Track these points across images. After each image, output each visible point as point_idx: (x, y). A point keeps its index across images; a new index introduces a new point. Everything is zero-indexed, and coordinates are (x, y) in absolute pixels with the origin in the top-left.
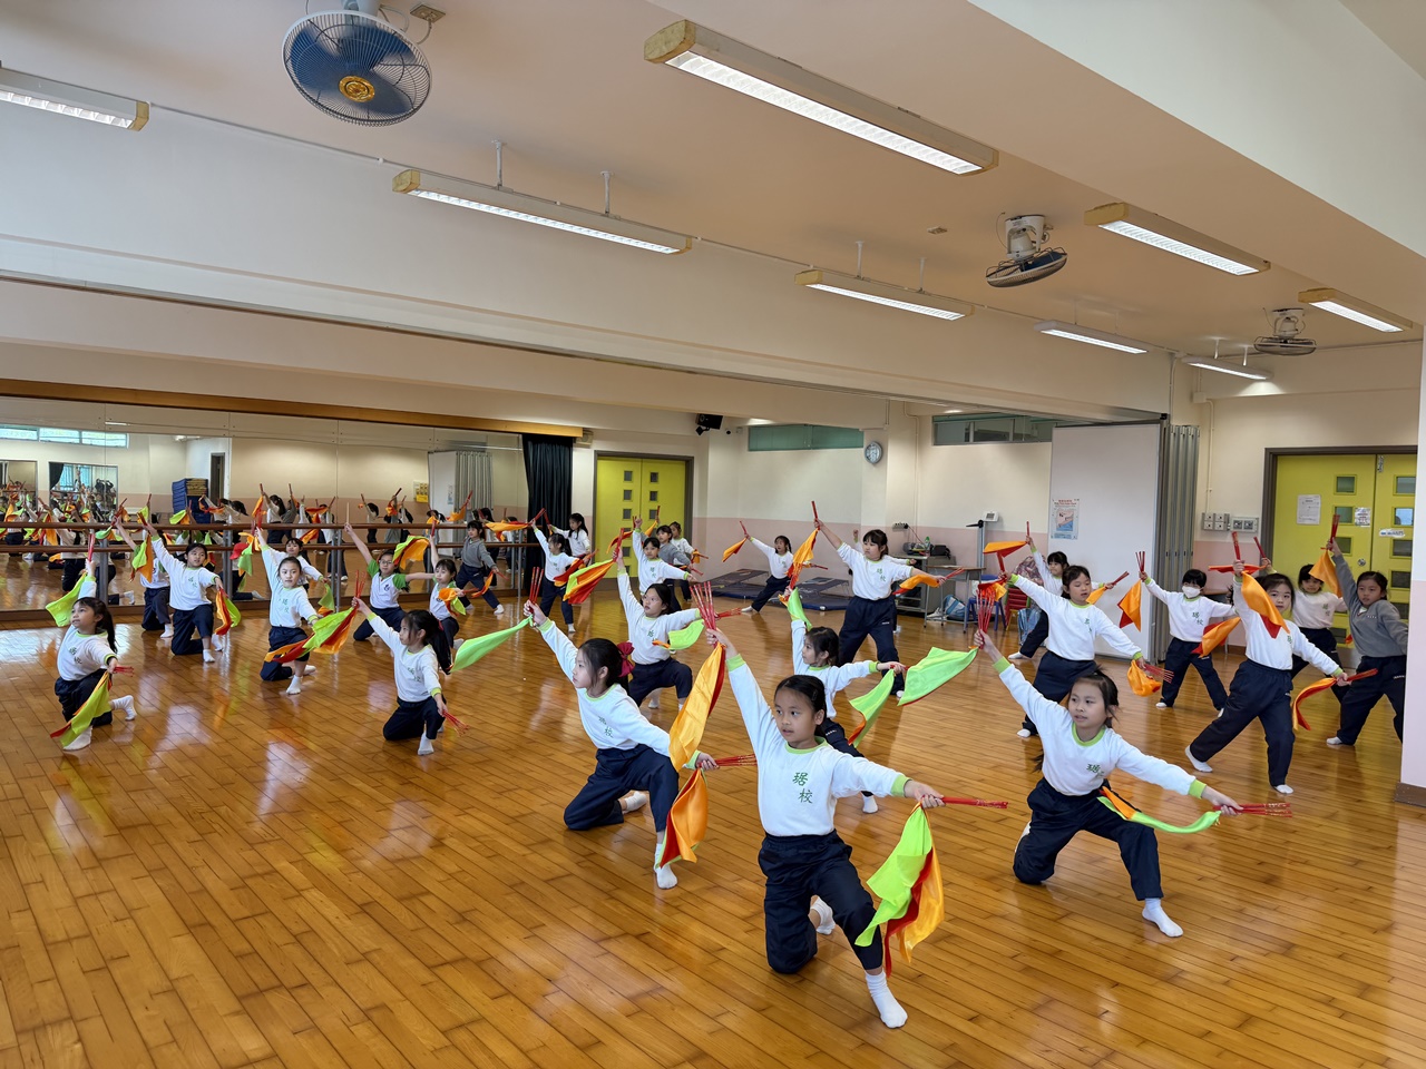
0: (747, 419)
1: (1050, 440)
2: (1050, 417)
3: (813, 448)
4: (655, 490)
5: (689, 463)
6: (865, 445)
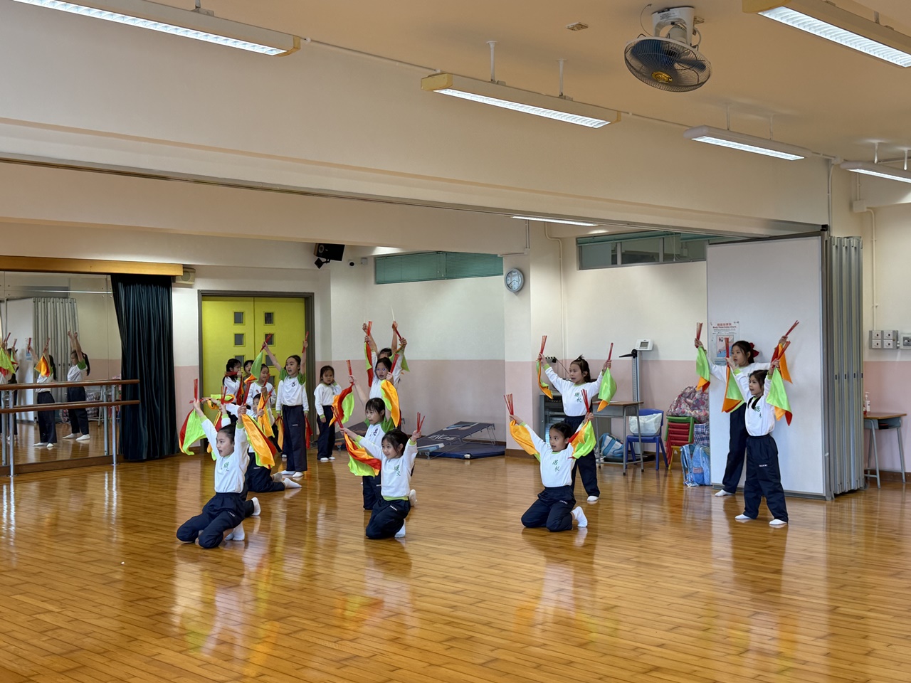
0: (372, 248)
1: (704, 259)
2: (703, 234)
3: (448, 278)
4: (271, 332)
5: (308, 300)
6: (505, 272)
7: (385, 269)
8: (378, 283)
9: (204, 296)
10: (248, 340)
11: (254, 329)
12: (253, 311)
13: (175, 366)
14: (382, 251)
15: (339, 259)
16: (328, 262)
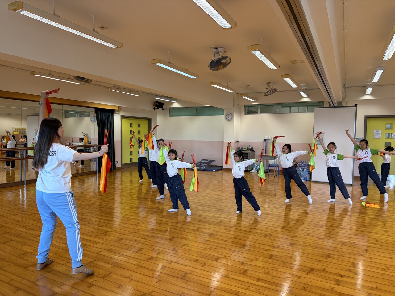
3: (197, 116)
4: (139, 130)
5: (149, 120)
6: (225, 114)
7: (174, 112)
8: (170, 116)
9: (123, 117)
11: (135, 128)
12: (135, 123)
13: (115, 140)
14: (176, 105)
15: (162, 108)
16: (158, 108)
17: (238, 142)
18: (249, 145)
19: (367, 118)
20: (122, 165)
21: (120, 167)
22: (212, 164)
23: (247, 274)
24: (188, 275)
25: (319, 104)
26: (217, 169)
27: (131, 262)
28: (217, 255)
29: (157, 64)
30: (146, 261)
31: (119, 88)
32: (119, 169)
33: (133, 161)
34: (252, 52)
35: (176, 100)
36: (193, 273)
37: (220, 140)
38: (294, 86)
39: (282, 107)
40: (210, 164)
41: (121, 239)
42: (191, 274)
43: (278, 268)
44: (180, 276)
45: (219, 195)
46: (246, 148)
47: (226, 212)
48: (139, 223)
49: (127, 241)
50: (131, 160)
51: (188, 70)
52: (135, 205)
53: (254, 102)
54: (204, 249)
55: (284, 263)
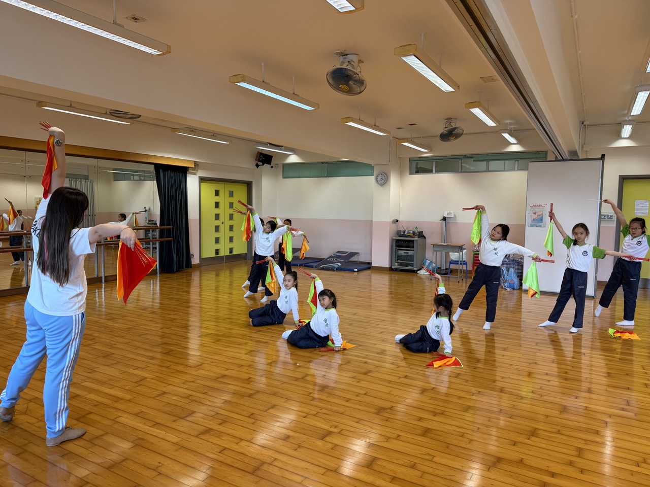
3: (329, 177)
4: (232, 202)
5: (249, 185)
6: (375, 174)
7: (290, 171)
8: (284, 178)
9: (202, 180)
10: (221, 205)
11: (224, 199)
12: (224, 189)
13: (189, 218)
14: (293, 159)
15: (270, 164)
16: (263, 165)
17: (397, 221)
18: (417, 227)
19: (623, 179)
20: (201, 259)
21: (199, 262)
22: (354, 259)
23: (375, 468)
24: (265, 467)
25: (538, 156)
26: (361, 268)
27: (168, 439)
28: (326, 427)
29: (240, 84)
30: (197, 437)
31: (192, 130)
32: (198, 266)
33: (222, 254)
34: (404, 58)
35: (294, 151)
36: (276, 463)
37: (368, 218)
38: (490, 123)
39: (474, 161)
40: (350, 260)
41: (165, 393)
42: (270, 464)
43: (434, 456)
44: (250, 469)
45: (355, 314)
46: (411, 232)
47: (360, 345)
48: (203, 363)
49: (174, 398)
50: (217, 251)
51: (298, 96)
52: (206, 331)
53: (425, 152)
54: (304, 415)
55: (448, 445)
